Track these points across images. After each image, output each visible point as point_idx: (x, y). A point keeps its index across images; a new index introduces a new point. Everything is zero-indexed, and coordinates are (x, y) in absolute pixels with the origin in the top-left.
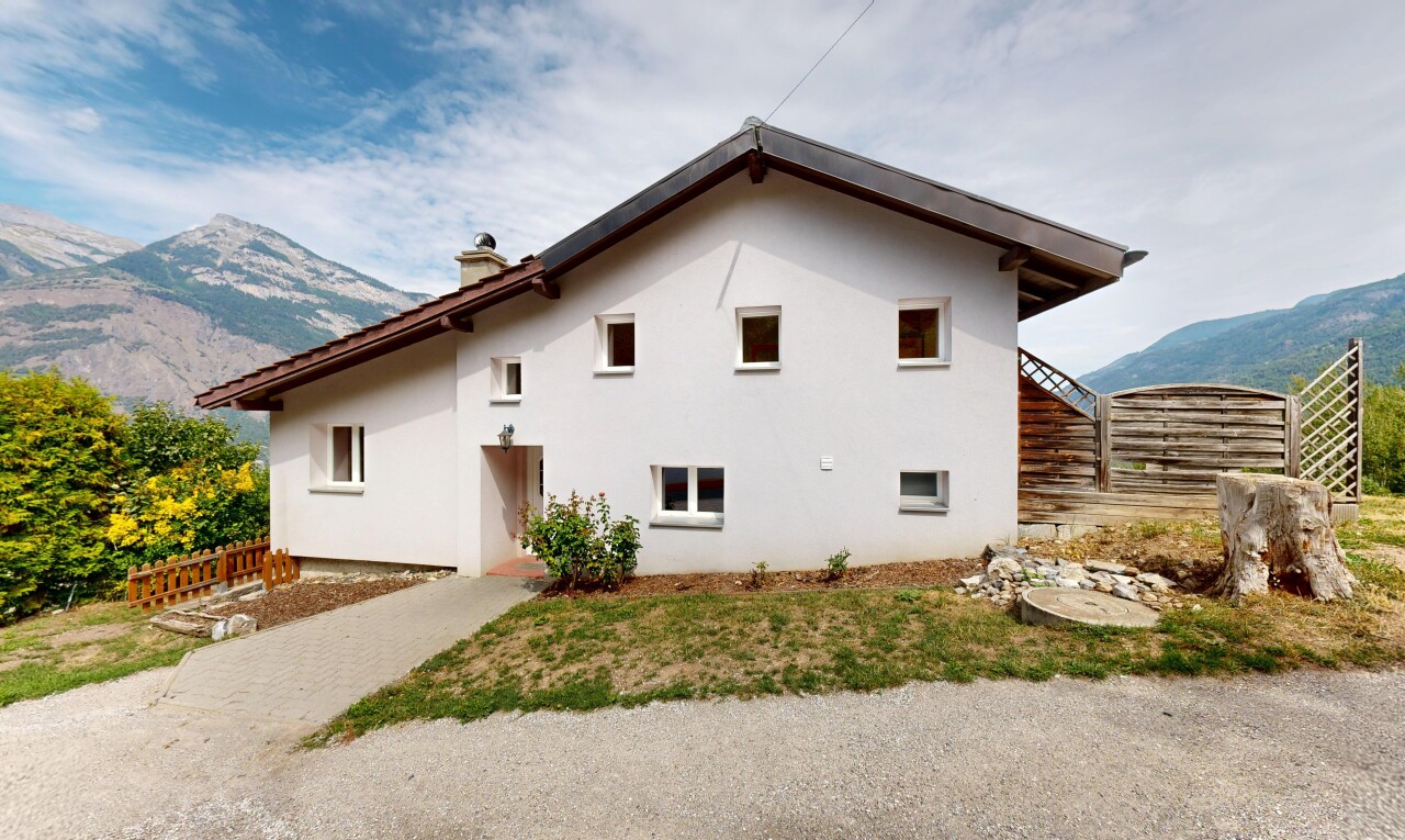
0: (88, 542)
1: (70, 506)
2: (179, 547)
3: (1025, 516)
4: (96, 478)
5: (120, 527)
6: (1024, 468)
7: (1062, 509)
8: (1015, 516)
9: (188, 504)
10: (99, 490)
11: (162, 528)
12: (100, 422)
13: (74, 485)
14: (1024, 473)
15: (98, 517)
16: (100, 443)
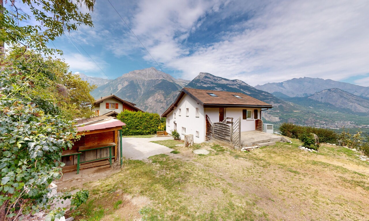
0: (157, 129)
1: (156, 125)
2: (163, 130)
3: (206, 140)
4: (158, 123)
5: (159, 127)
6: (207, 133)
7: (209, 140)
8: (205, 140)
9: (163, 126)
10: (158, 124)
11: (162, 128)
12: (158, 118)
13: (157, 123)
14: (207, 134)
15: (158, 126)
16: (158, 120)
